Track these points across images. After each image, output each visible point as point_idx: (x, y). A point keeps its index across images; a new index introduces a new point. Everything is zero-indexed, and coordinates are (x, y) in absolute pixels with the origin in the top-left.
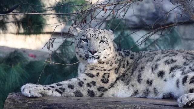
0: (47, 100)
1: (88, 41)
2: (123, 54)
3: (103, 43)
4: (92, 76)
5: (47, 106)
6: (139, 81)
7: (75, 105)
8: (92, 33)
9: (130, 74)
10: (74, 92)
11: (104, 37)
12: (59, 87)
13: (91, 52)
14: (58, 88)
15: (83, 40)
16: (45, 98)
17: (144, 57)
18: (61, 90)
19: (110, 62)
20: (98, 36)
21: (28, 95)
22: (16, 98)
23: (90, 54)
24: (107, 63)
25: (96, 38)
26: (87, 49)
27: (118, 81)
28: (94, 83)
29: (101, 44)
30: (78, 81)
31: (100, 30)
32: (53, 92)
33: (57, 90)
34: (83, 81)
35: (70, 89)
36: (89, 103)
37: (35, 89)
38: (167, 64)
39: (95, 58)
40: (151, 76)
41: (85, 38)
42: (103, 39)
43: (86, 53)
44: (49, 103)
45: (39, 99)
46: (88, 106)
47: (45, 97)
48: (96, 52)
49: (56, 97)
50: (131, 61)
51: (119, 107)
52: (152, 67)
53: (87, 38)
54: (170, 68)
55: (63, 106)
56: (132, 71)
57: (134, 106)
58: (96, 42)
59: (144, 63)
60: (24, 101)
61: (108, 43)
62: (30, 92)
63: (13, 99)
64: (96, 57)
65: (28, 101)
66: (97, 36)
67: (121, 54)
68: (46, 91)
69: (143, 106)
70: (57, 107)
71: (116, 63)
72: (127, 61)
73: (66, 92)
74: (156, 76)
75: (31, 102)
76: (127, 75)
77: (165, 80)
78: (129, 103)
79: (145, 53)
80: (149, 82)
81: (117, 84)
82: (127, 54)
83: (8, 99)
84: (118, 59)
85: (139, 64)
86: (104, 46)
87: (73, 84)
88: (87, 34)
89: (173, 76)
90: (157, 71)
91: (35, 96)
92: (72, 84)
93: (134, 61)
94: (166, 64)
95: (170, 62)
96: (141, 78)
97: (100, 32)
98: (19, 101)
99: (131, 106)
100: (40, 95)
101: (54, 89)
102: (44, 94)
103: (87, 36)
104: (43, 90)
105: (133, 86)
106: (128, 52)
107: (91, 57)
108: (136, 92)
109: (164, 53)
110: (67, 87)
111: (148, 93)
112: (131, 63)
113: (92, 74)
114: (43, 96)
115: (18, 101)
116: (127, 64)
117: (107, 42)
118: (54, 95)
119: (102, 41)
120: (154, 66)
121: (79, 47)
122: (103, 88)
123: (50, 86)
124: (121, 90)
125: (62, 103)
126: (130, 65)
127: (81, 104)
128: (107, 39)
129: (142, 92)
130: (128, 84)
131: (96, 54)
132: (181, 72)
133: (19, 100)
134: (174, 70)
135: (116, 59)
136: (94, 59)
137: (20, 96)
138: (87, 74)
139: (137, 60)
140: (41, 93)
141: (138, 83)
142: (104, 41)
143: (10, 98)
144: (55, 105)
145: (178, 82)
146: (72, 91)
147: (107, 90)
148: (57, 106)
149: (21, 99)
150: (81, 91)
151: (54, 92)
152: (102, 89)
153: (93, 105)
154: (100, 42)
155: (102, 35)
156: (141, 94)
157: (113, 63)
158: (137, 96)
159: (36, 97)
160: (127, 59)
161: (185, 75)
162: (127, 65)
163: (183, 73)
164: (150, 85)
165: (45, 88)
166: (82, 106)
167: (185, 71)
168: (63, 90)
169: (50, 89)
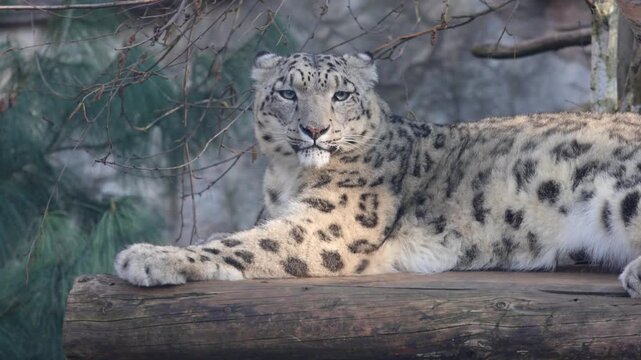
0: (203, 294)
1: (298, 94)
2: (410, 132)
3: (346, 98)
4: (327, 208)
5: (206, 314)
6: (480, 215)
7: (301, 308)
8: (307, 70)
9: (439, 196)
10: (281, 262)
11: (346, 82)
12: (234, 249)
13: (307, 131)
14: (230, 251)
15: (282, 93)
16: (196, 288)
17: (477, 140)
18: (240, 260)
19: (374, 156)
20: (326, 76)
21: (142, 281)
22: (102, 292)
23: (305, 137)
24: (366, 160)
25: (320, 85)
26: (295, 121)
27: (403, 220)
28: (335, 229)
29: (337, 103)
30: (289, 228)
31: (329, 58)
32: (218, 267)
33: (229, 261)
34: (304, 225)
35: (270, 253)
36: (344, 297)
37: (163, 259)
38: (562, 159)
39: (320, 148)
40: (518, 200)
41: (287, 87)
42: (342, 88)
43: (292, 135)
44: (213, 304)
45: (178, 291)
46: (343, 307)
47: (196, 284)
48: (324, 131)
49: (229, 284)
50: (436, 155)
51: (446, 305)
52: (515, 169)
53: (291, 84)
54: (573, 170)
55: (260, 310)
56: (446, 185)
57: (496, 302)
58: (322, 98)
59: (484, 159)
60: (129, 299)
61: (360, 97)
62: (148, 271)
63: (92, 295)
64: (325, 146)
65: (143, 301)
66: (322, 77)
67: (405, 132)
68: (198, 265)
69: (524, 300)
70: (240, 314)
71: (392, 158)
72: (427, 156)
73: (257, 264)
74: (534, 197)
75: (153, 303)
76: (430, 197)
77: (563, 211)
78: (473, 292)
79: (476, 128)
80: (513, 218)
81: (402, 229)
82: (422, 132)
83: (75, 295)
84: (396, 146)
85: (468, 163)
86: (349, 108)
87: (275, 237)
88: (291, 72)
89: (587, 196)
90: (534, 183)
91: (165, 282)
92: (270, 238)
93: (446, 156)
94: (558, 159)
95: (570, 151)
96: (486, 206)
97: (330, 64)
98: (114, 302)
99: (485, 301)
100: (181, 280)
101: (219, 256)
102: (192, 273)
103: (292, 79)
104: (187, 263)
105: (458, 234)
106: (423, 126)
107: (308, 148)
108: (471, 253)
109: (541, 125)
110: (258, 247)
111: (509, 251)
112: (437, 161)
113: (327, 202)
114: (189, 280)
115: (109, 300)
116: (425, 164)
117: (354, 95)
118: (223, 277)
119: (342, 93)
120: (522, 169)
121: (266, 111)
122: (364, 242)
123: (207, 250)
124: (422, 249)
125: (255, 302)
126: (435, 166)
127: (319, 301)
128: (357, 85)
129: (491, 250)
130: (440, 230)
131: (324, 138)
132: (614, 181)
133: (114, 297)
134: (589, 177)
135: (392, 148)
136: (317, 151)
137: (113, 284)
138: (313, 203)
139: (457, 151)
140: (183, 272)
141: (475, 224)
142: (348, 94)
143: (82, 293)
144: (234, 308)
145: (606, 214)
146: (276, 257)
147: (375, 248)
148: (240, 311)
149: (117, 295)
150: (302, 257)
151: (222, 266)
152: (363, 247)
153: (359, 305)
154: (335, 98)
155: (338, 75)
156: (486, 258)
157: (382, 159)
158: (476, 265)
159: (169, 286)
160: (423, 149)
161: (630, 191)
162: (428, 169)
163: (619, 185)
164: (517, 227)
165: (193, 255)
166: (323, 308)
167: (624, 178)
168: (249, 257)
169: (207, 259)
